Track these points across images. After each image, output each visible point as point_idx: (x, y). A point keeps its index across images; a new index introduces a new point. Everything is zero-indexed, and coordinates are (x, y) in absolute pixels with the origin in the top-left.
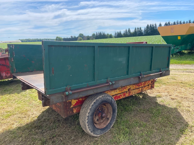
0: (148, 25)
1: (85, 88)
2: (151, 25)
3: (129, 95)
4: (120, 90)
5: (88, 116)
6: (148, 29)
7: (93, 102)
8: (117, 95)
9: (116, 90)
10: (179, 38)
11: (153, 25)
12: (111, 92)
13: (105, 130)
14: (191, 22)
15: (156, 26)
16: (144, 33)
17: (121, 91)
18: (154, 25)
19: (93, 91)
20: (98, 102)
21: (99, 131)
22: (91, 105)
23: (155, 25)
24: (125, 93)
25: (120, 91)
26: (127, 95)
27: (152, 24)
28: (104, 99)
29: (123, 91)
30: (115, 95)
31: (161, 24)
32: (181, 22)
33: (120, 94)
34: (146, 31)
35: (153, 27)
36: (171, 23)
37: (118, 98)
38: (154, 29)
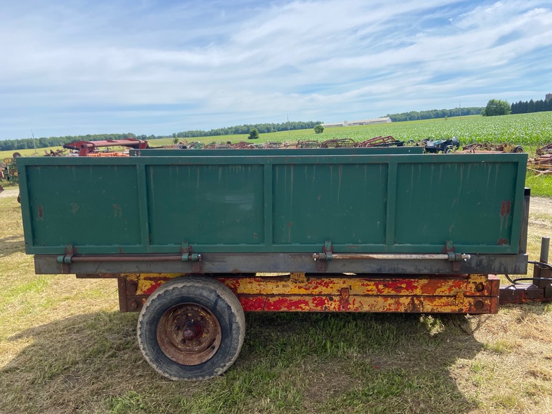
1: (113, 255)
3: (342, 310)
4: (302, 285)
5: (141, 322)
7: (158, 294)
8: (289, 299)
9: (283, 283)
12: (261, 283)
13: (192, 372)
17: (306, 289)
19: (137, 267)
20: (169, 297)
21: (175, 367)
22: (151, 300)
24: (324, 298)
25: (300, 288)
26: (333, 306)
28: (190, 294)
29: (316, 291)
30: (279, 295)
33: (299, 295)
37: (293, 308)
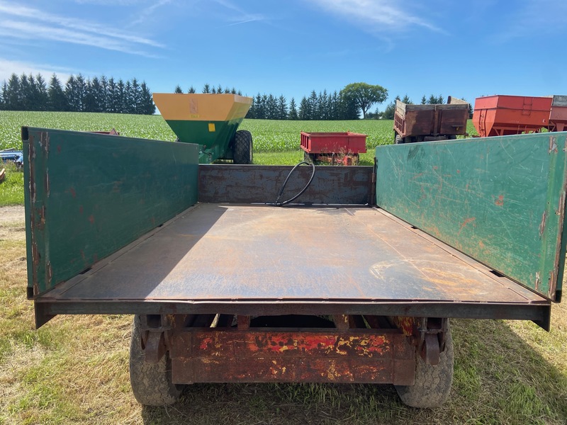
0: (14, 78)
2: (24, 78)
6: (15, 89)
10: (212, 128)
11: (32, 80)
14: (138, 85)
15: (41, 83)
16: (5, 99)
18: (36, 80)
23: (39, 79)
27: (28, 77)
31: (57, 78)
32: (112, 80)
34: (9, 94)
35: (34, 86)
36: (85, 81)
38: (36, 91)
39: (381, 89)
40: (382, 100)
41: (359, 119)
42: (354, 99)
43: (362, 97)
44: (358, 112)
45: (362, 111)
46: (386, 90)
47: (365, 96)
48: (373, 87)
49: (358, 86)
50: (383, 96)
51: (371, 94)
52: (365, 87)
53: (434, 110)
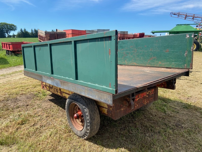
39: (14, 25)
40: (15, 30)
41: (6, 38)
42: (2, 29)
43: (6, 29)
44: (5, 35)
45: (7, 34)
46: (16, 26)
47: (7, 28)
48: (10, 24)
49: (3, 24)
50: (15, 28)
51: (10, 27)
52: (7, 25)
53: (55, 34)
